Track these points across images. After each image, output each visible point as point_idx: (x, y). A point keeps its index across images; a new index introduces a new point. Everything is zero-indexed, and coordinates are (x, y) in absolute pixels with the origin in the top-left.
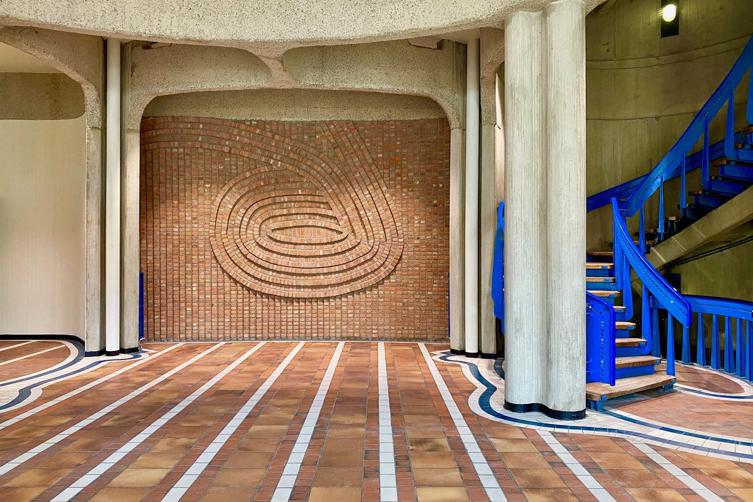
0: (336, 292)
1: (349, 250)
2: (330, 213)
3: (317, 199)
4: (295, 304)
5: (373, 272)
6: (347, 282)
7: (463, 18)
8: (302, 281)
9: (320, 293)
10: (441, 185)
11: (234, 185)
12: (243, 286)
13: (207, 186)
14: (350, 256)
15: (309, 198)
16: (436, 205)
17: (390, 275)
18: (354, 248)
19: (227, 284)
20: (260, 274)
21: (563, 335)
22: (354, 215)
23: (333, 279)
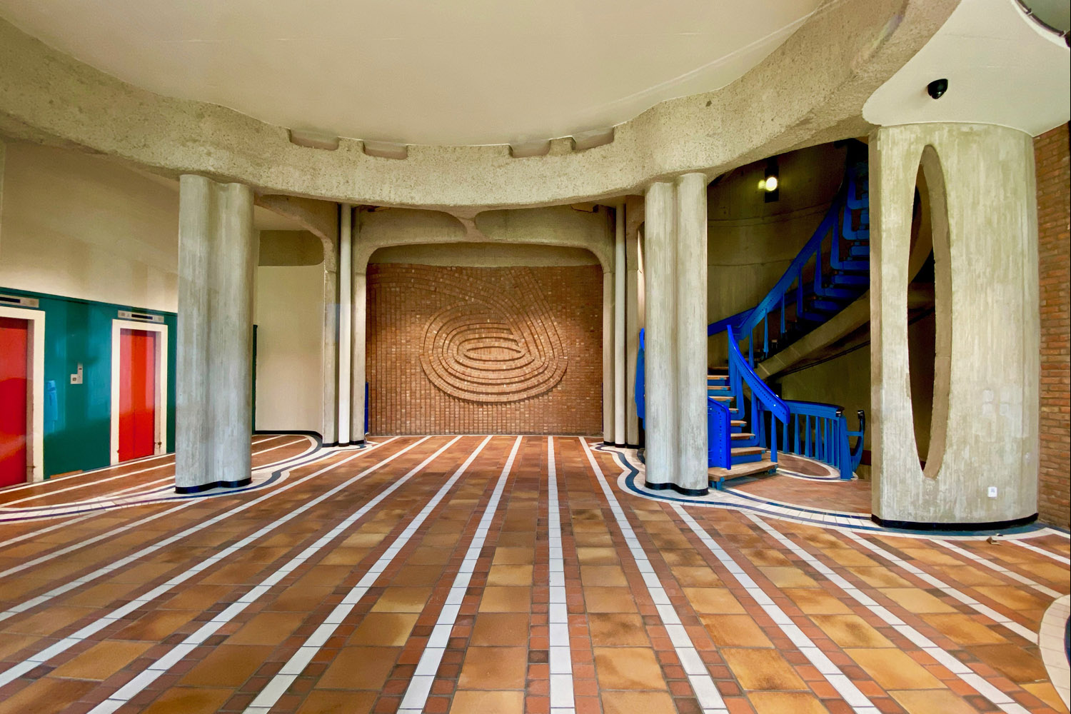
0: (516, 397)
1: (526, 365)
2: (511, 337)
3: (501, 326)
4: (485, 406)
5: (544, 382)
6: (525, 390)
7: (613, 188)
8: (490, 389)
9: (504, 398)
10: (596, 316)
11: (439, 316)
12: (445, 393)
13: (418, 316)
14: (527, 370)
15: (496, 326)
16: (592, 331)
17: (557, 384)
18: (529, 363)
19: (433, 391)
20: (458, 383)
21: (690, 430)
22: (529, 339)
23: (514, 387)
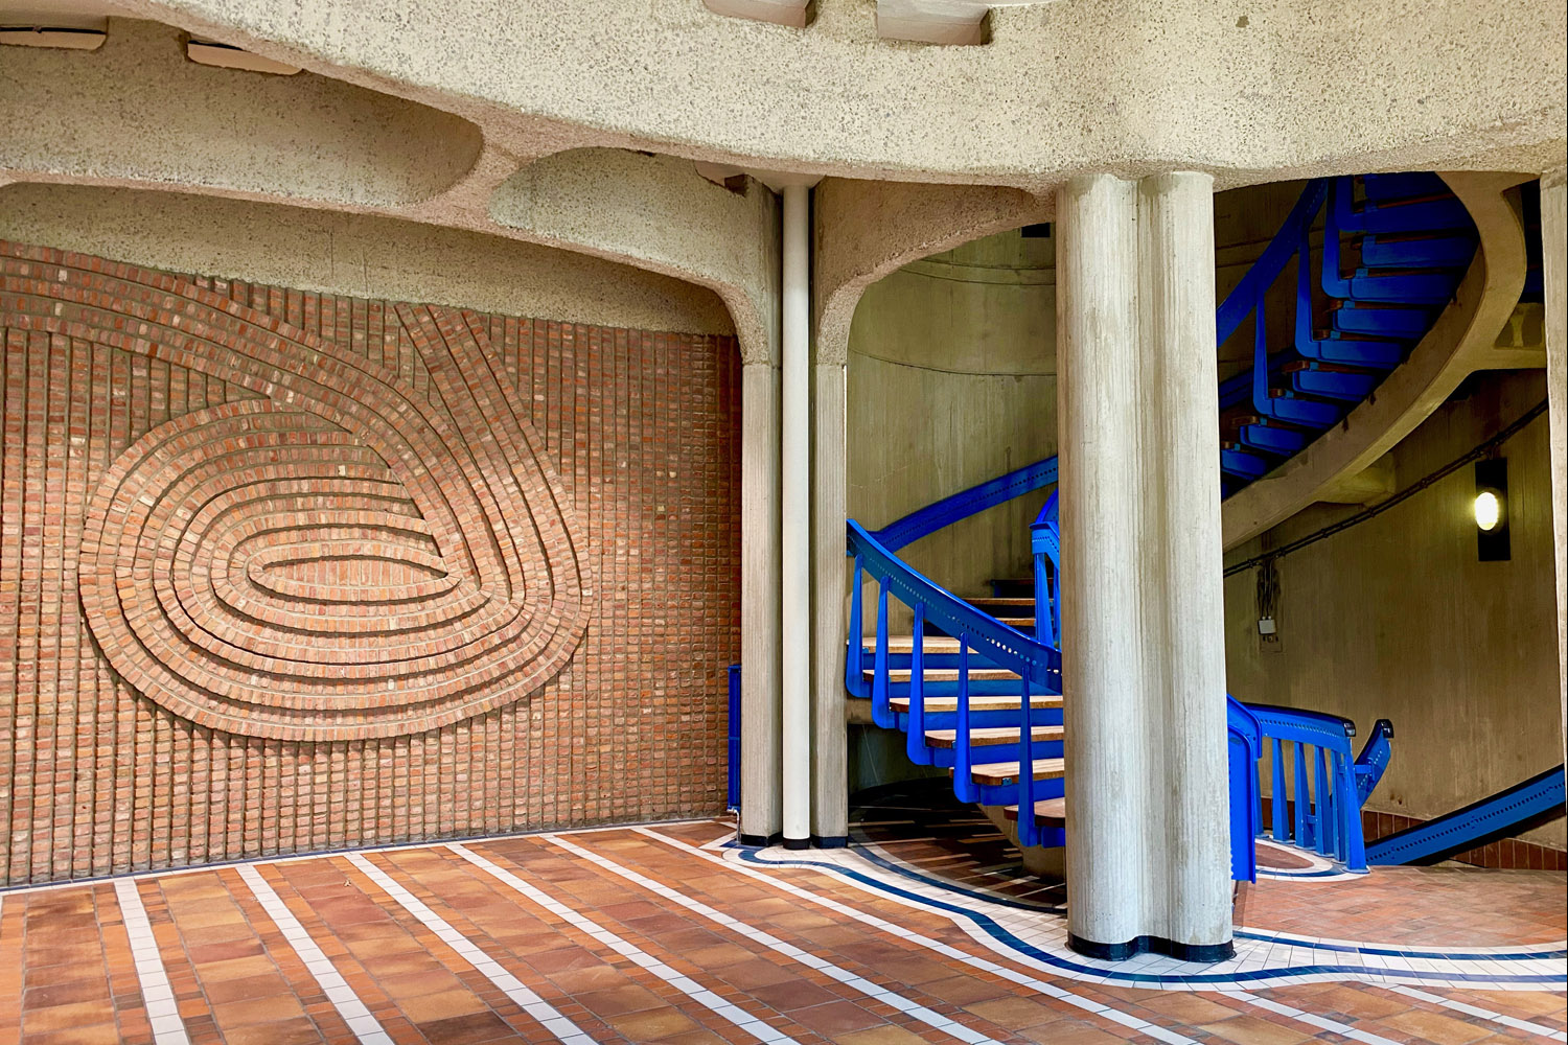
0: (427, 720)
1: (465, 615)
2: (418, 526)
3: (385, 490)
4: (320, 758)
5: (520, 668)
6: (458, 695)
8: (341, 698)
9: (388, 727)
10: (672, 474)
11: (163, 443)
12: (173, 717)
14: (466, 631)
15: (365, 487)
16: (662, 517)
17: (559, 674)
18: (474, 611)
19: (126, 715)
20: (224, 682)
22: (477, 533)
23: (421, 689)
